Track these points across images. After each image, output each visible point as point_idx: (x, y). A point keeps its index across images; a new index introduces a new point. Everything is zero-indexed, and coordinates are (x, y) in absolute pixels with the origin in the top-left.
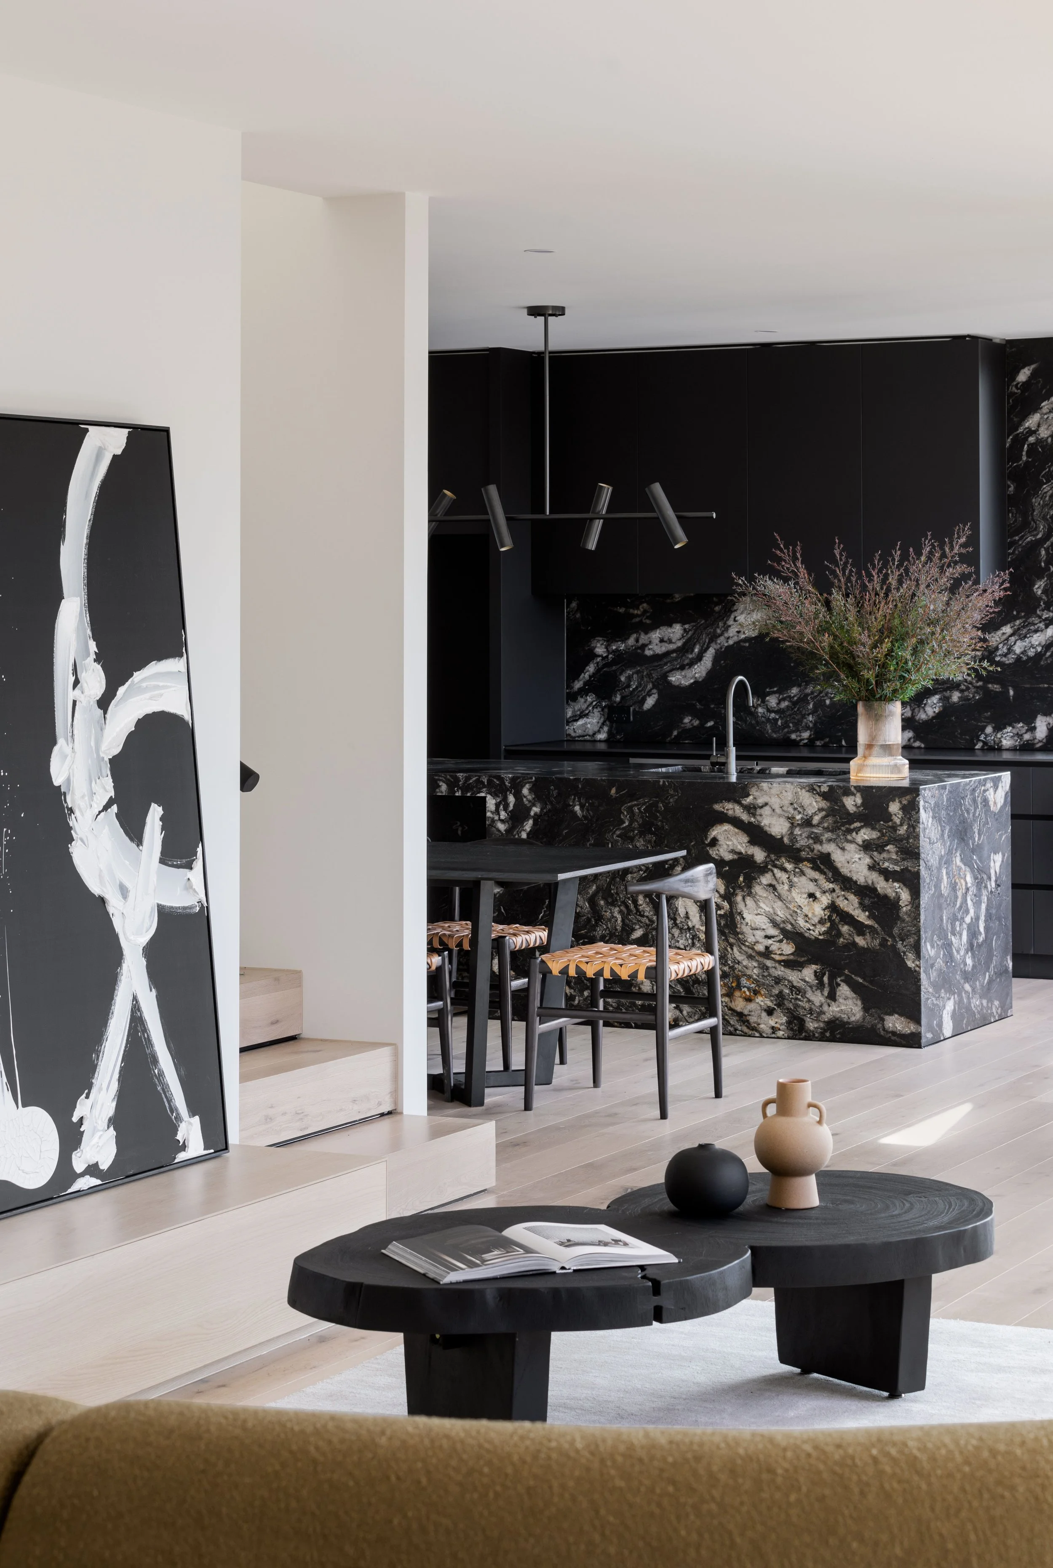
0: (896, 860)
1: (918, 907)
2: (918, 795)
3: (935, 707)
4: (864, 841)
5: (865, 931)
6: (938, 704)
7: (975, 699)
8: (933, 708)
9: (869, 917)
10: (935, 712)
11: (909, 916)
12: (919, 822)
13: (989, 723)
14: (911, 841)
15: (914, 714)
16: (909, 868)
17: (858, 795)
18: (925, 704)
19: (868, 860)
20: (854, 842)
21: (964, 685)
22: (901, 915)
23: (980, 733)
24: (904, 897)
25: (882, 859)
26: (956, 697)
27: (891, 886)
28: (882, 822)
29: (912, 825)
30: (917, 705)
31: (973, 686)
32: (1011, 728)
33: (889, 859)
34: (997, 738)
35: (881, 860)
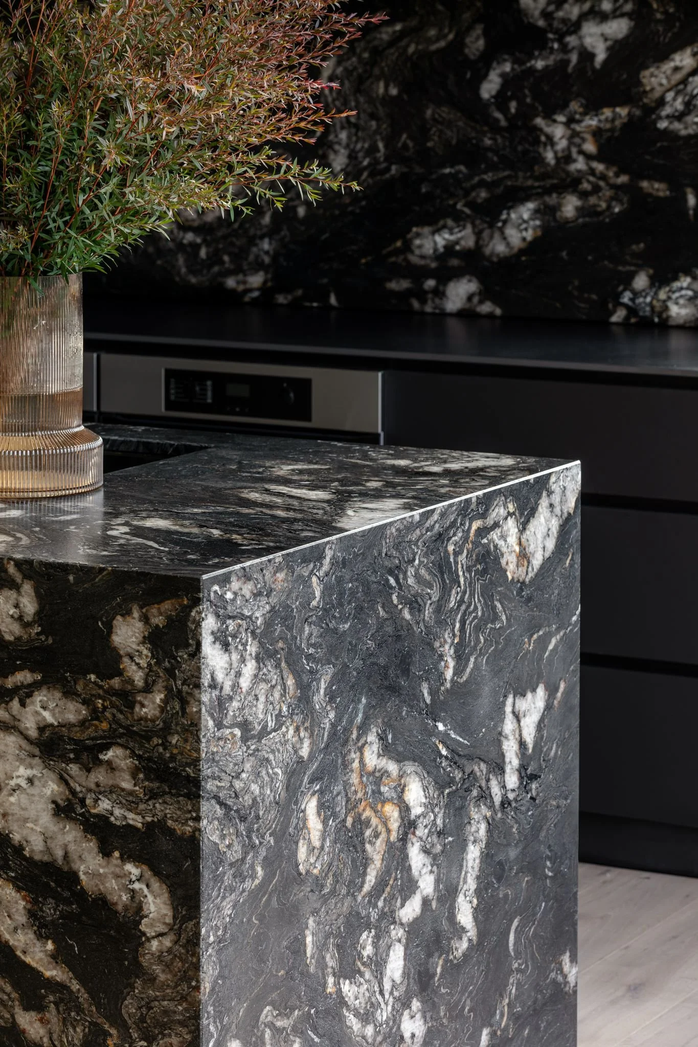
0: (131, 793)
1: (193, 943)
2: (197, 602)
3: (526, 229)
4: (41, 729)
5: (45, 997)
6: (532, 223)
7: (613, 214)
8: (521, 231)
9: (55, 957)
10: (524, 239)
11: (168, 966)
12: (198, 686)
13: (640, 267)
14: (174, 740)
15: (481, 242)
16: (170, 823)
17: (27, 587)
18: (505, 222)
19: (52, 788)
20: (14, 727)
21: (589, 181)
22: (145, 961)
23: (621, 288)
24: (152, 908)
25: (93, 786)
26: (570, 206)
27: (118, 870)
28: (93, 677)
29: (180, 692)
30: (486, 222)
31: (608, 184)
32: (689, 280)
33: (112, 790)
34: (658, 300)
35: (90, 790)
